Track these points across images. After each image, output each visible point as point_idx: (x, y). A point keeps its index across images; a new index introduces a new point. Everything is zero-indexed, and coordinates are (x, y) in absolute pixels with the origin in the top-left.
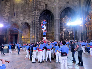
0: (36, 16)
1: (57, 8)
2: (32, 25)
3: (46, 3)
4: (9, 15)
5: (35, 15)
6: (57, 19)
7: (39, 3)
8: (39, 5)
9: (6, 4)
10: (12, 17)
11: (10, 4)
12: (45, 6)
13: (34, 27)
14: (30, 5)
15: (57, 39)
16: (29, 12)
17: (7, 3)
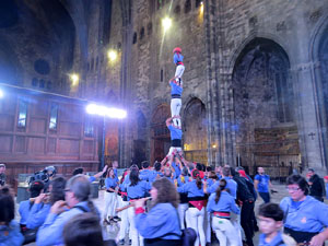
0: (221, 71)
1: (301, 22)
2: (211, 102)
3: (253, 15)
4: (148, 81)
5: (216, 68)
6: (303, 65)
7: (227, 21)
8: (226, 30)
9: (142, 50)
10: (155, 86)
11: (149, 49)
12: (247, 26)
13: (218, 109)
14: (199, 36)
15: (311, 154)
16: (198, 59)
17: (142, 47)
